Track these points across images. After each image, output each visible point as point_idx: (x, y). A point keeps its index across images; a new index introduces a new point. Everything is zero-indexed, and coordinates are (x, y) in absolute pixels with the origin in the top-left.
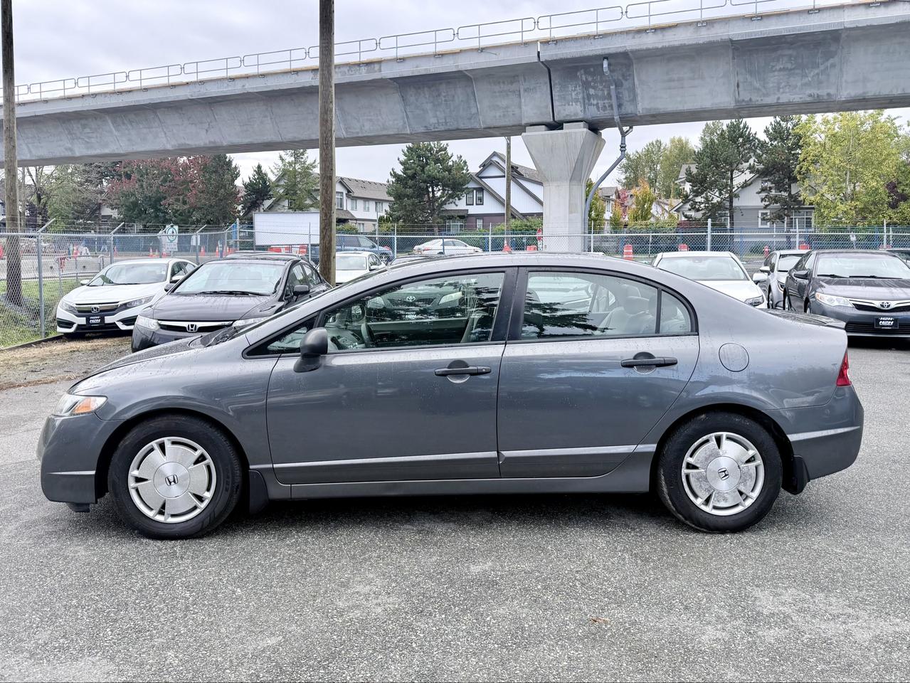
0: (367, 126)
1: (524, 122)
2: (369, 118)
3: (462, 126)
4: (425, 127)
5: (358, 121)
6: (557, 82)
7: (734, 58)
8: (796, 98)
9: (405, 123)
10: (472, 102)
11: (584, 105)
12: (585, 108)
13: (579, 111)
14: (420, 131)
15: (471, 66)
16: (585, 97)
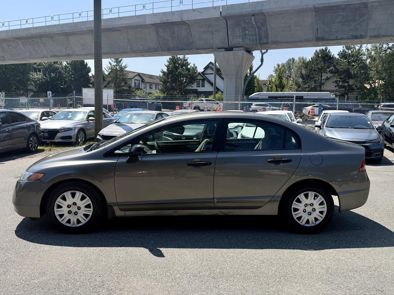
0: (141, 47)
1: (215, 47)
2: (141, 43)
4: (168, 48)
5: (137, 45)
6: (230, 28)
8: (346, 36)
9: (158, 46)
10: (190, 36)
11: (243, 39)
13: (241, 42)
15: (188, 18)
16: (244, 35)
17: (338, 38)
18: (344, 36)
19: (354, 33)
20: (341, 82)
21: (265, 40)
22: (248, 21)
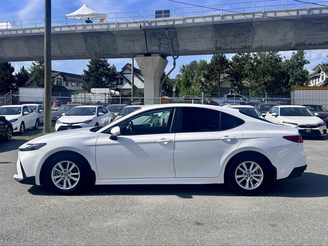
0: (70, 52)
1: (136, 53)
2: (71, 48)
3: (110, 53)
4: (95, 53)
5: (66, 49)
6: (148, 37)
7: (215, 31)
8: (238, 47)
9: (86, 51)
10: (114, 44)
11: (159, 47)
12: (159, 48)
13: (157, 50)
14: (93, 54)
15: (113, 30)
16: (160, 44)
17: (231, 48)
18: (237, 46)
19: (244, 44)
21: (176, 49)
22: (162, 33)
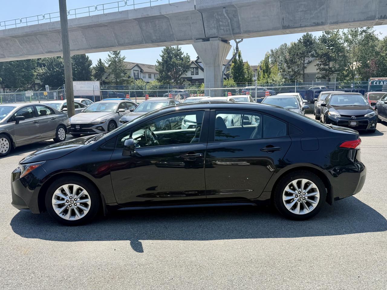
0: (127, 41)
1: (193, 38)
3: (167, 40)
5: (123, 39)
6: (205, 19)
7: (280, 6)
9: (142, 39)
10: (170, 29)
12: (218, 31)
13: (216, 33)
16: (218, 26)
17: (302, 26)
18: (307, 23)
19: (316, 21)
20: (322, 65)
21: (237, 30)
22: (220, 13)
